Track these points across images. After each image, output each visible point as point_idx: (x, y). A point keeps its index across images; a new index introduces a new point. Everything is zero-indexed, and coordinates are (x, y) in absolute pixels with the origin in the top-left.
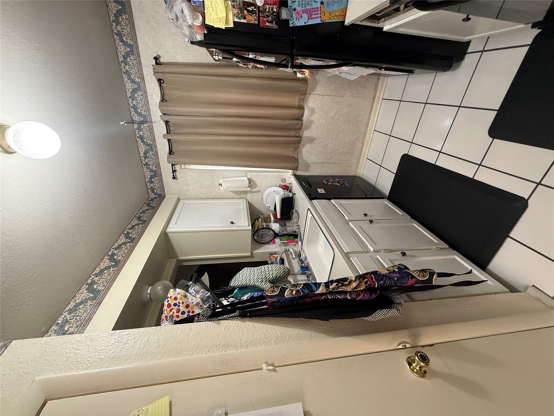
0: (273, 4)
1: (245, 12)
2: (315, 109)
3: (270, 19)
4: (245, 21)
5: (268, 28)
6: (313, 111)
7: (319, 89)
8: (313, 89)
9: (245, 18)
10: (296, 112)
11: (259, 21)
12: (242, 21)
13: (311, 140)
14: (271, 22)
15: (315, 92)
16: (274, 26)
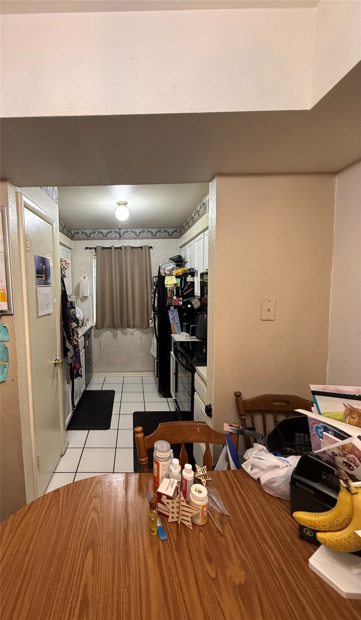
0: (175, 304)
1: (171, 292)
2: (134, 335)
3: (170, 302)
4: (168, 292)
5: (167, 301)
6: (132, 334)
7: (144, 336)
8: (144, 333)
9: (169, 292)
10: (132, 323)
11: (169, 298)
12: (168, 291)
13: (115, 336)
14: (169, 303)
15: (143, 334)
16: (168, 304)
